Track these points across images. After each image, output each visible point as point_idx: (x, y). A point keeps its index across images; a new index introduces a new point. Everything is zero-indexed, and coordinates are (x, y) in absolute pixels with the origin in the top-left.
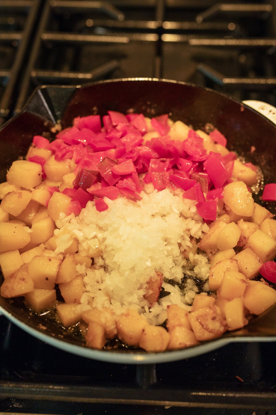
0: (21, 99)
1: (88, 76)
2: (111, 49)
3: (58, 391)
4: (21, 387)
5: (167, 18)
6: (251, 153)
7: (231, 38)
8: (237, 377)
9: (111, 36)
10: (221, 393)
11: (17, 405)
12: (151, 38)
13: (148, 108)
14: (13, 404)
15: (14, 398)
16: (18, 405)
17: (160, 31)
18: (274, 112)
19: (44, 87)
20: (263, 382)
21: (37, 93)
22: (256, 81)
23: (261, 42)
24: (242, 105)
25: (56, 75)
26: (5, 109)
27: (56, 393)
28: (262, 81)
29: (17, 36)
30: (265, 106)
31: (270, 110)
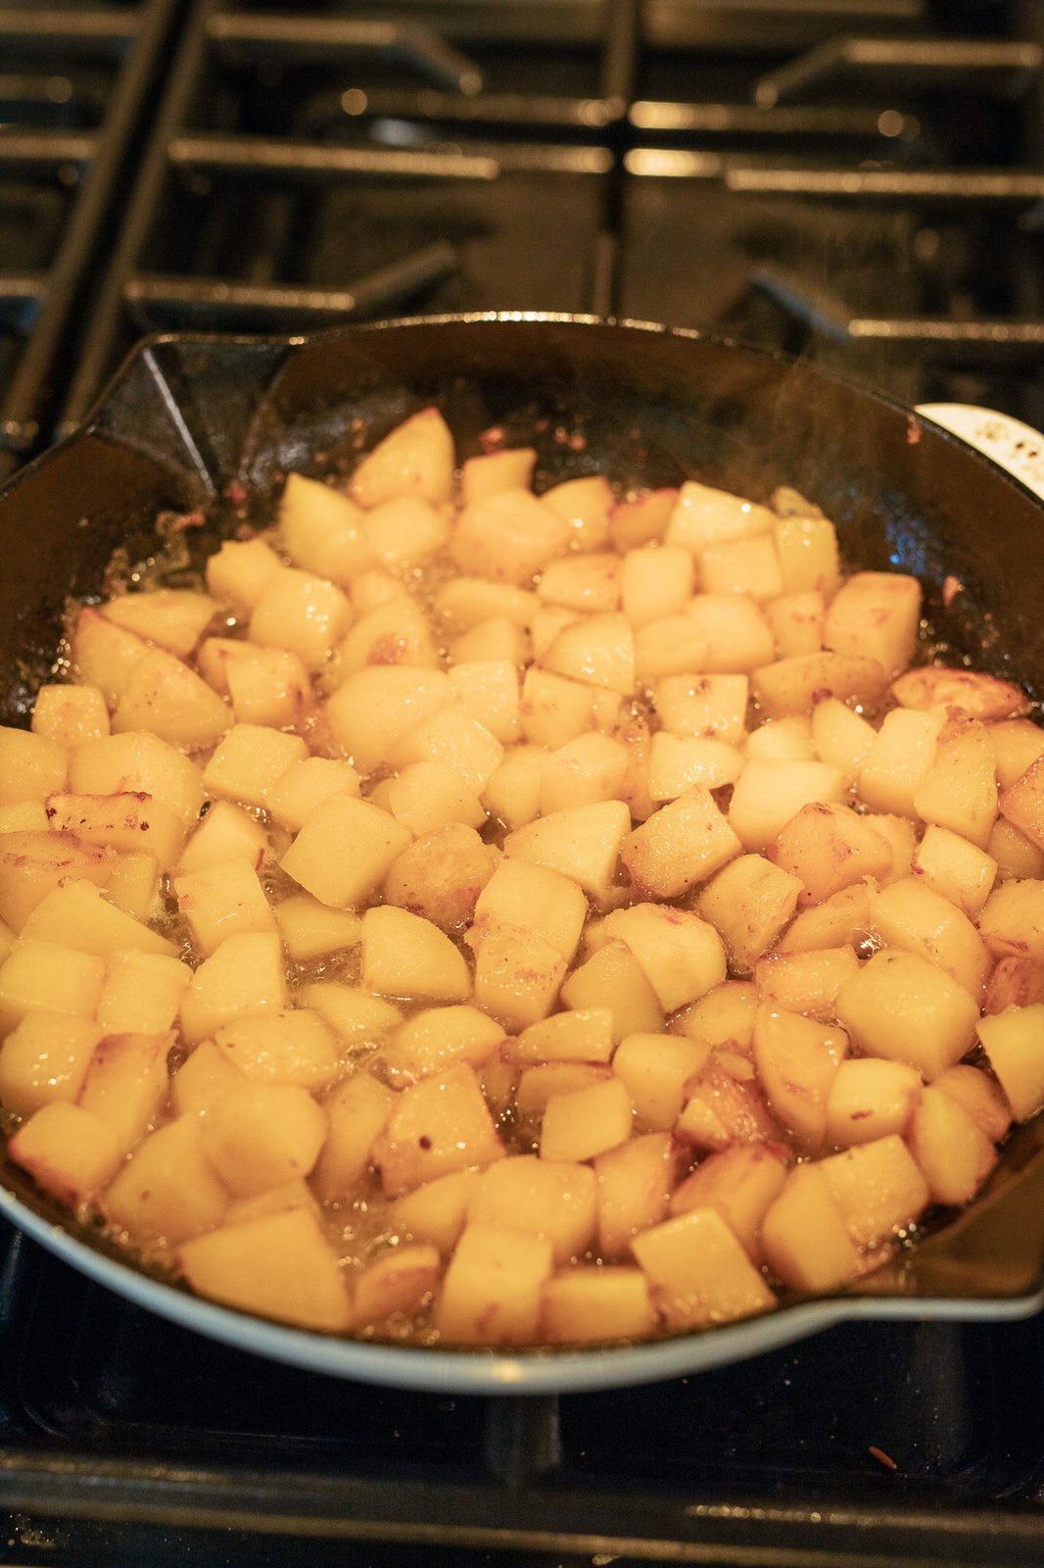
0: (85, 381)
1: (341, 301)
2: (429, 200)
3: (188, 1488)
4: (48, 1472)
5: (644, 88)
6: (947, 603)
7: (886, 170)
8: (874, 1450)
9: (433, 151)
10: (803, 1510)
11: (33, 1539)
12: (589, 161)
13: (560, 428)
14: (21, 1532)
15: (24, 1511)
16: (38, 1537)
17: (622, 137)
18: (1034, 449)
19: (166, 339)
20: (969, 1471)
21: (139, 360)
22: (973, 331)
23: (995, 185)
24: (912, 419)
25: (222, 294)
26: (21, 423)
27: (178, 1498)
28: (998, 332)
29: (77, 148)
30: (999, 426)
31: (1017, 440)
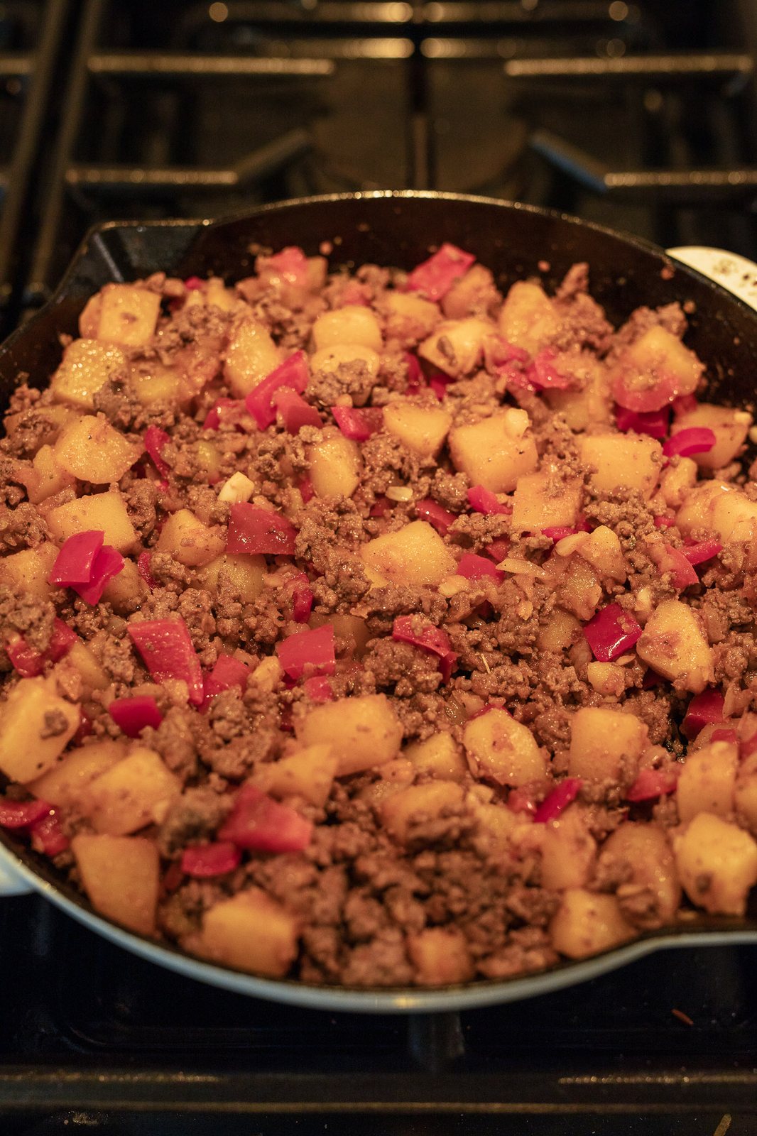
0: (44, 252)
1: (228, 177)
8: (675, 1012)
11: (82, 1119)
12: (392, 49)
14: (73, 1115)
16: (87, 1120)
17: (418, 30)
19: (111, 225)
21: (92, 244)
22: (698, 178)
23: (708, 63)
24: (667, 261)
25: (137, 176)
28: (714, 178)
29: (19, 65)
30: (730, 263)
31: (744, 272)
